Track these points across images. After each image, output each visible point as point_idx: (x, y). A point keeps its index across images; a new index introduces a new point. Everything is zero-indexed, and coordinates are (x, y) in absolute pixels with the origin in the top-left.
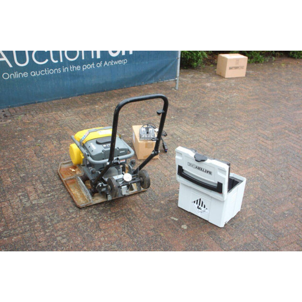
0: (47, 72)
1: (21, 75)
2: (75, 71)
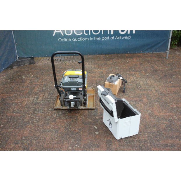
0: (81, 40)
1: (67, 40)
2: (97, 40)
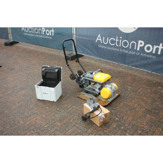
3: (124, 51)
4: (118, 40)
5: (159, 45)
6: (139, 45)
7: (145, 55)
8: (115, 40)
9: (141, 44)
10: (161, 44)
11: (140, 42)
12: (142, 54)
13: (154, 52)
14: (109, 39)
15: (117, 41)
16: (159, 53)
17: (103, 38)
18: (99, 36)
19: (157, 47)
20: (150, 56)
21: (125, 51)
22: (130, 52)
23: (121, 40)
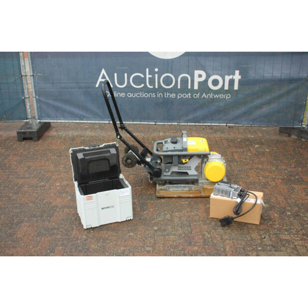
0: (142, 95)
1: (119, 94)
3: (167, 95)
4: (149, 74)
5: (234, 74)
6: (197, 80)
7: (211, 96)
8: (142, 76)
9: (200, 76)
10: (237, 72)
11: (197, 73)
12: (204, 95)
13: (226, 88)
14: (127, 76)
15: (149, 78)
16: (236, 87)
17: (114, 76)
18: (103, 72)
19: (231, 77)
20: (221, 96)
21: (169, 95)
22: (180, 96)
23: (156, 75)
